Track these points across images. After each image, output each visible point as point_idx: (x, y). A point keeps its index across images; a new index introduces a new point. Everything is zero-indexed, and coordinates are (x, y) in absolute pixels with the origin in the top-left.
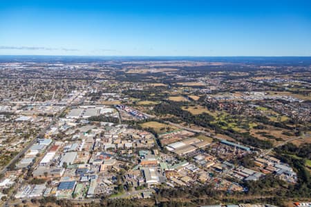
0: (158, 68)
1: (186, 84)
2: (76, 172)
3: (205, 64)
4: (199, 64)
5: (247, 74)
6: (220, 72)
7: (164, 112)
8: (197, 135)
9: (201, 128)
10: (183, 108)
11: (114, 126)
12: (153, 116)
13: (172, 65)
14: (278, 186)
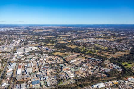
0: (47, 29)
1: (63, 36)
2: (36, 76)
3: (66, 27)
4: (63, 28)
5: (84, 31)
6: (73, 31)
7: (60, 48)
8: (78, 56)
9: (78, 53)
10: (67, 46)
11: (42, 55)
12: (56, 50)
13: (52, 28)
14: (117, 73)
